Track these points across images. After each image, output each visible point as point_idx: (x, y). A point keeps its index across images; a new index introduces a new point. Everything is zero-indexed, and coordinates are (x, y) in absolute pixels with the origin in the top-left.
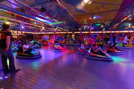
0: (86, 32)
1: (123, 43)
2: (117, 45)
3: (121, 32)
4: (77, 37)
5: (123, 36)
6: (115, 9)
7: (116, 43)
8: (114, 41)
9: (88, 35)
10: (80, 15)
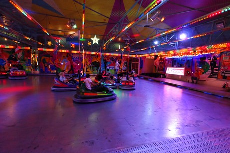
0: (63, 51)
1: (115, 70)
2: (110, 72)
3: (112, 54)
4: (45, 59)
5: (115, 60)
6: (103, 21)
7: (108, 70)
8: (106, 67)
9: (67, 56)
10: (47, 15)
